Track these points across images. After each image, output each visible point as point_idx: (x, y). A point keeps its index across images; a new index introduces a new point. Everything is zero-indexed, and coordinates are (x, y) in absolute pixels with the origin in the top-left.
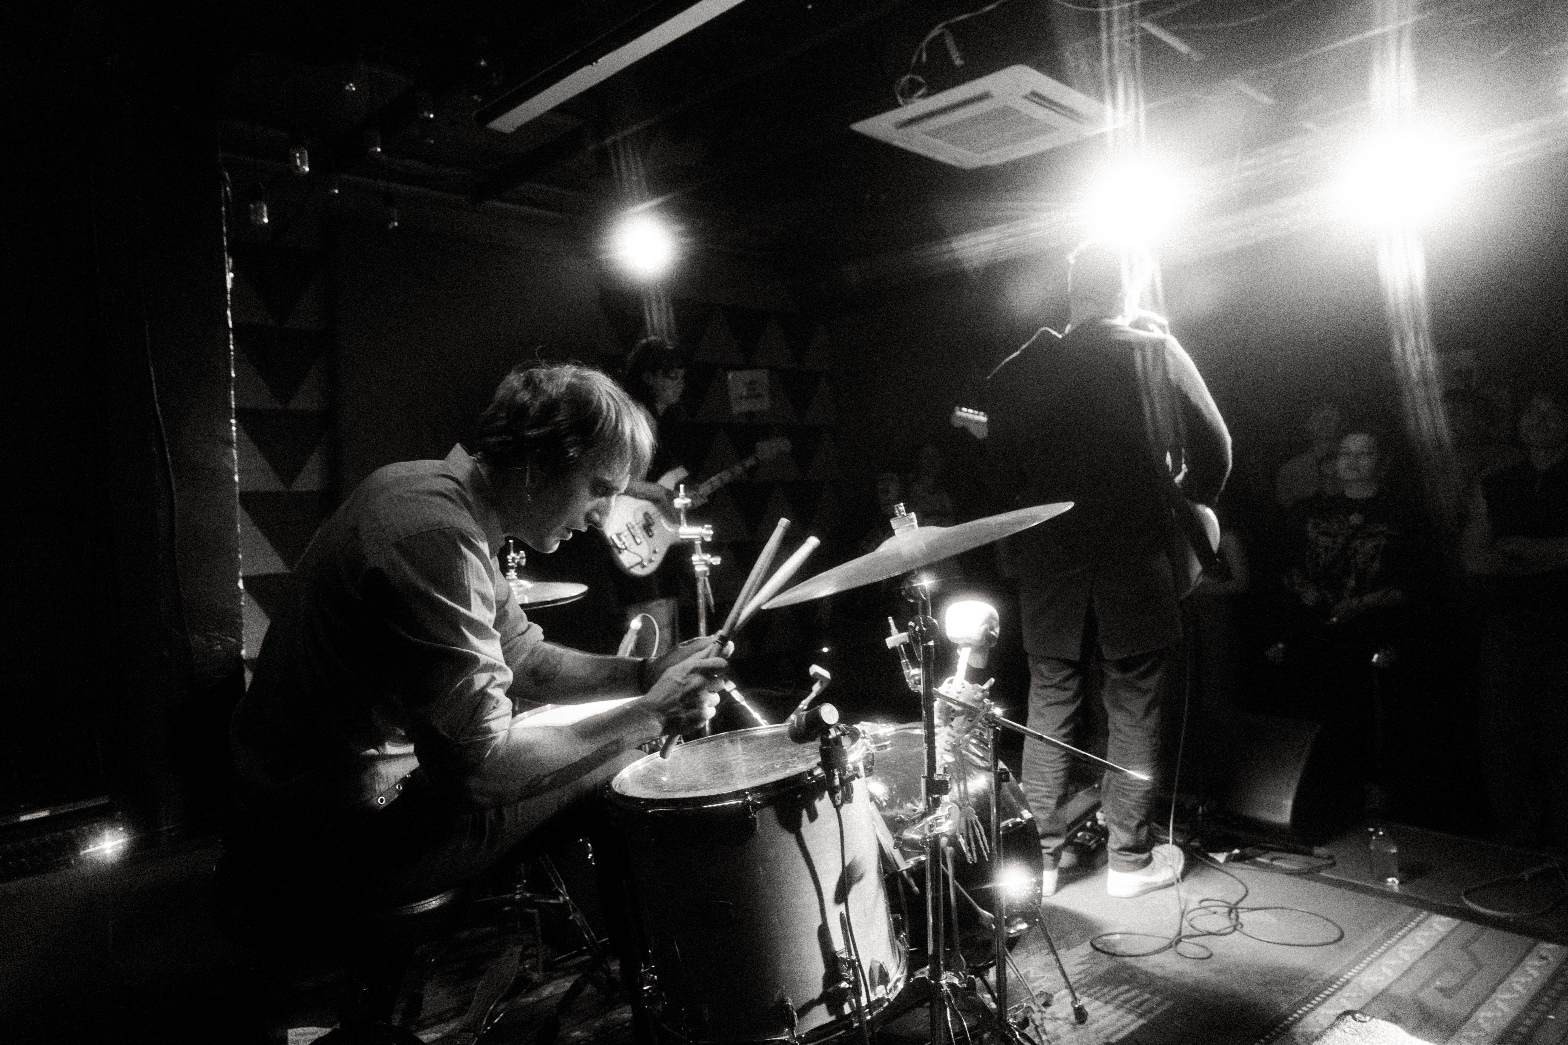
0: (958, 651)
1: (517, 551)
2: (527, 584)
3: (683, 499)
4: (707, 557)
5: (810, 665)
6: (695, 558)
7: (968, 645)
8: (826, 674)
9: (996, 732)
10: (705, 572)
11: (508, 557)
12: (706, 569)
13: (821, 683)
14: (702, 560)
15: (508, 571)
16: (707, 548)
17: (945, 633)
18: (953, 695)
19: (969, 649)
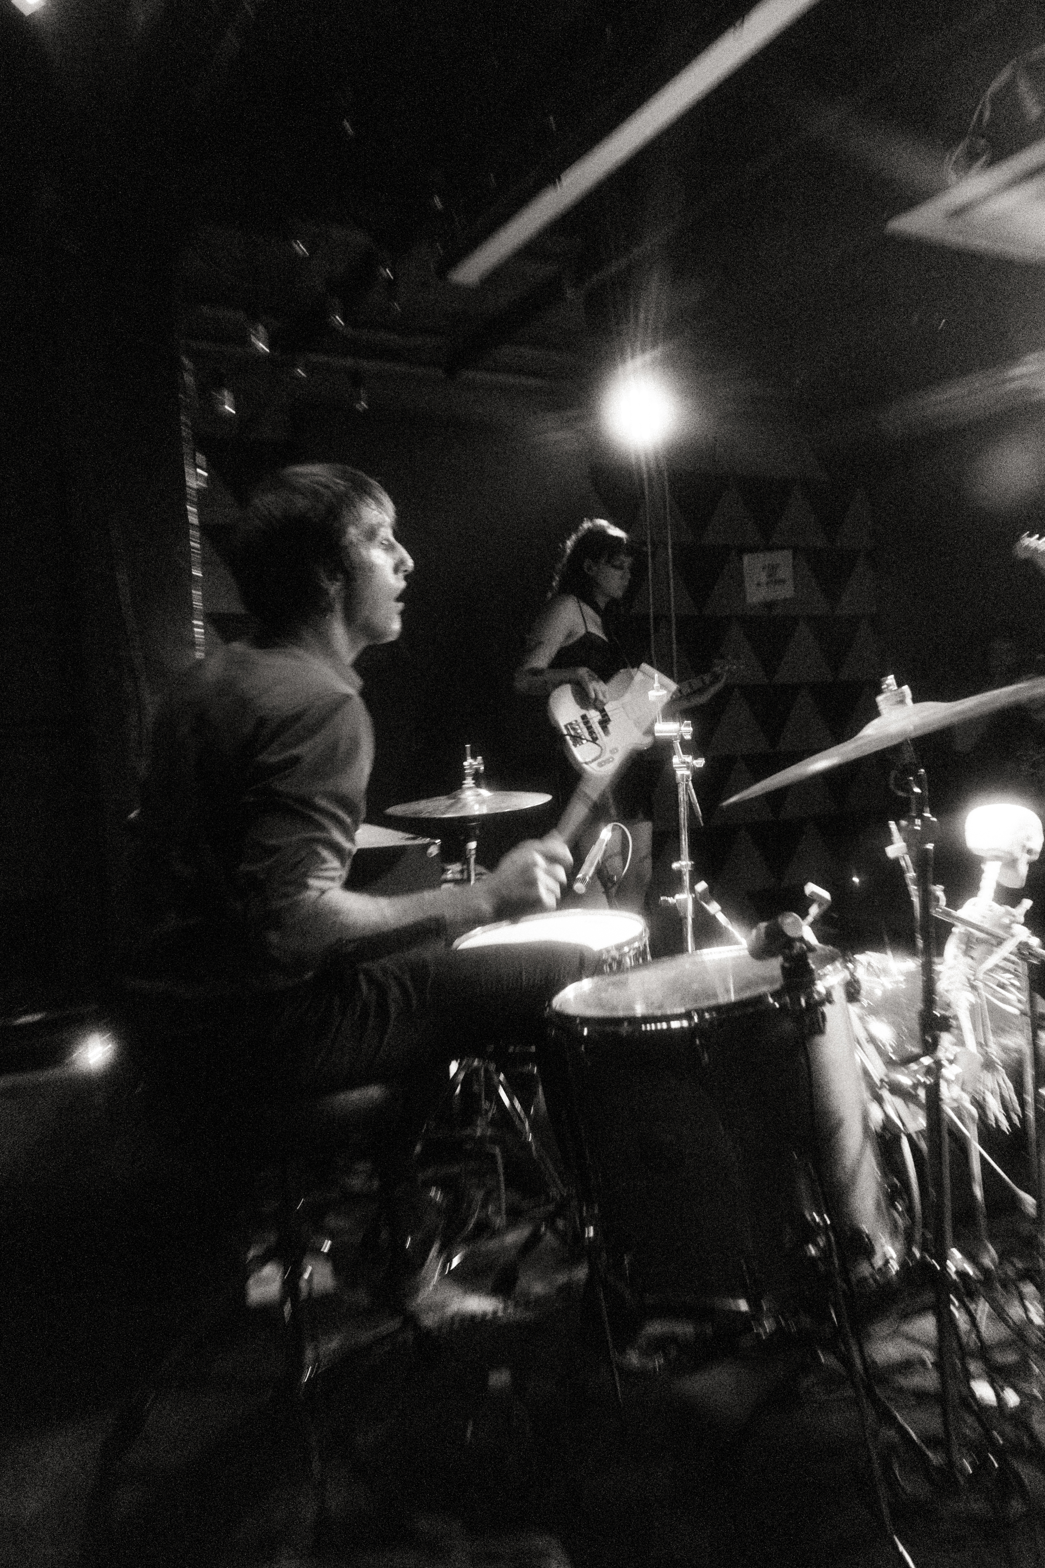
0: (983, 866)
1: (474, 757)
2: (485, 793)
3: (658, 691)
4: (689, 759)
5: (805, 884)
6: (676, 760)
7: (997, 858)
8: (826, 895)
9: (1031, 967)
10: (688, 777)
11: (465, 763)
12: (688, 773)
13: (820, 905)
14: (684, 763)
15: (465, 779)
16: (687, 747)
17: (964, 842)
18: (975, 919)
19: (999, 864)
